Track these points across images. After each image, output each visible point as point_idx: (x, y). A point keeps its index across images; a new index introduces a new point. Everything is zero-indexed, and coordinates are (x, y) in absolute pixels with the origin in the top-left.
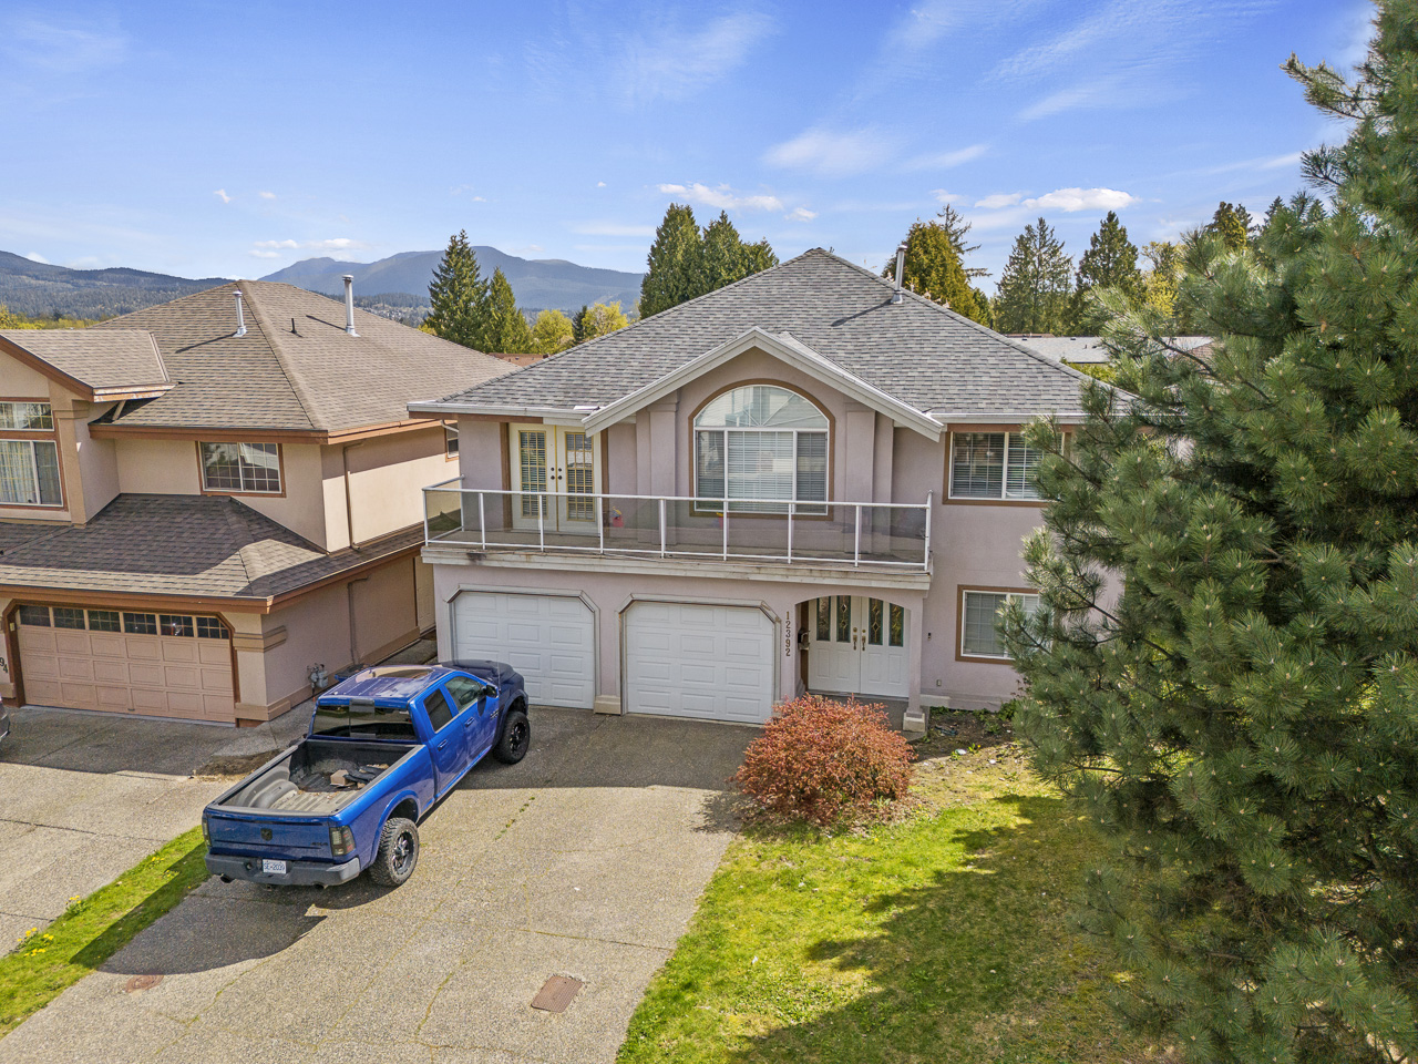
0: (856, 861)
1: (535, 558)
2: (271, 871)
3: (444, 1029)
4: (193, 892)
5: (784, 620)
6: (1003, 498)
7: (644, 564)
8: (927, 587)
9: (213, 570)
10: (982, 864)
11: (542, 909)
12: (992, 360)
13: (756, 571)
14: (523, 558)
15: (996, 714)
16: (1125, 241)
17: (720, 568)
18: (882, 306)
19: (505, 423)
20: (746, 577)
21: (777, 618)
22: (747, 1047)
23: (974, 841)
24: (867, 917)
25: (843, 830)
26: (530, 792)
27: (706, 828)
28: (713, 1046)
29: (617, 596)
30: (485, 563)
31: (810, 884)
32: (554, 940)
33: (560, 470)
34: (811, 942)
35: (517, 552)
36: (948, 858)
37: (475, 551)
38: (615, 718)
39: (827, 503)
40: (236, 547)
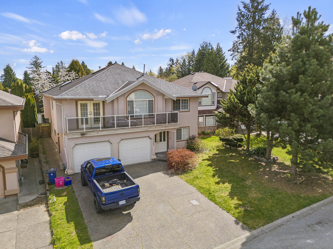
0: (200, 173)
1: (99, 133)
2: (122, 204)
4: (85, 222)
5: (153, 138)
6: (181, 111)
7: (126, 130)
10: (215, 168)
11: (168, 195)
13: (150, 128)
14: (96, 133)
17: (142, 129)
18: (141, 76)
19: (76, 101)
20: (147, 130)
21: (151, 138)
22: (229, 196)
23: (210, 166)
24: (215, 178)
25: (191, 170)
27: (170, 177)
28: (226, 198)
29: (117, 139)
30: (86, 136)
31: (200, 177)
33: (92, 112)
34: (214, 183)
35: (95, 132)
36: (211, 169)
37: (83, 133)
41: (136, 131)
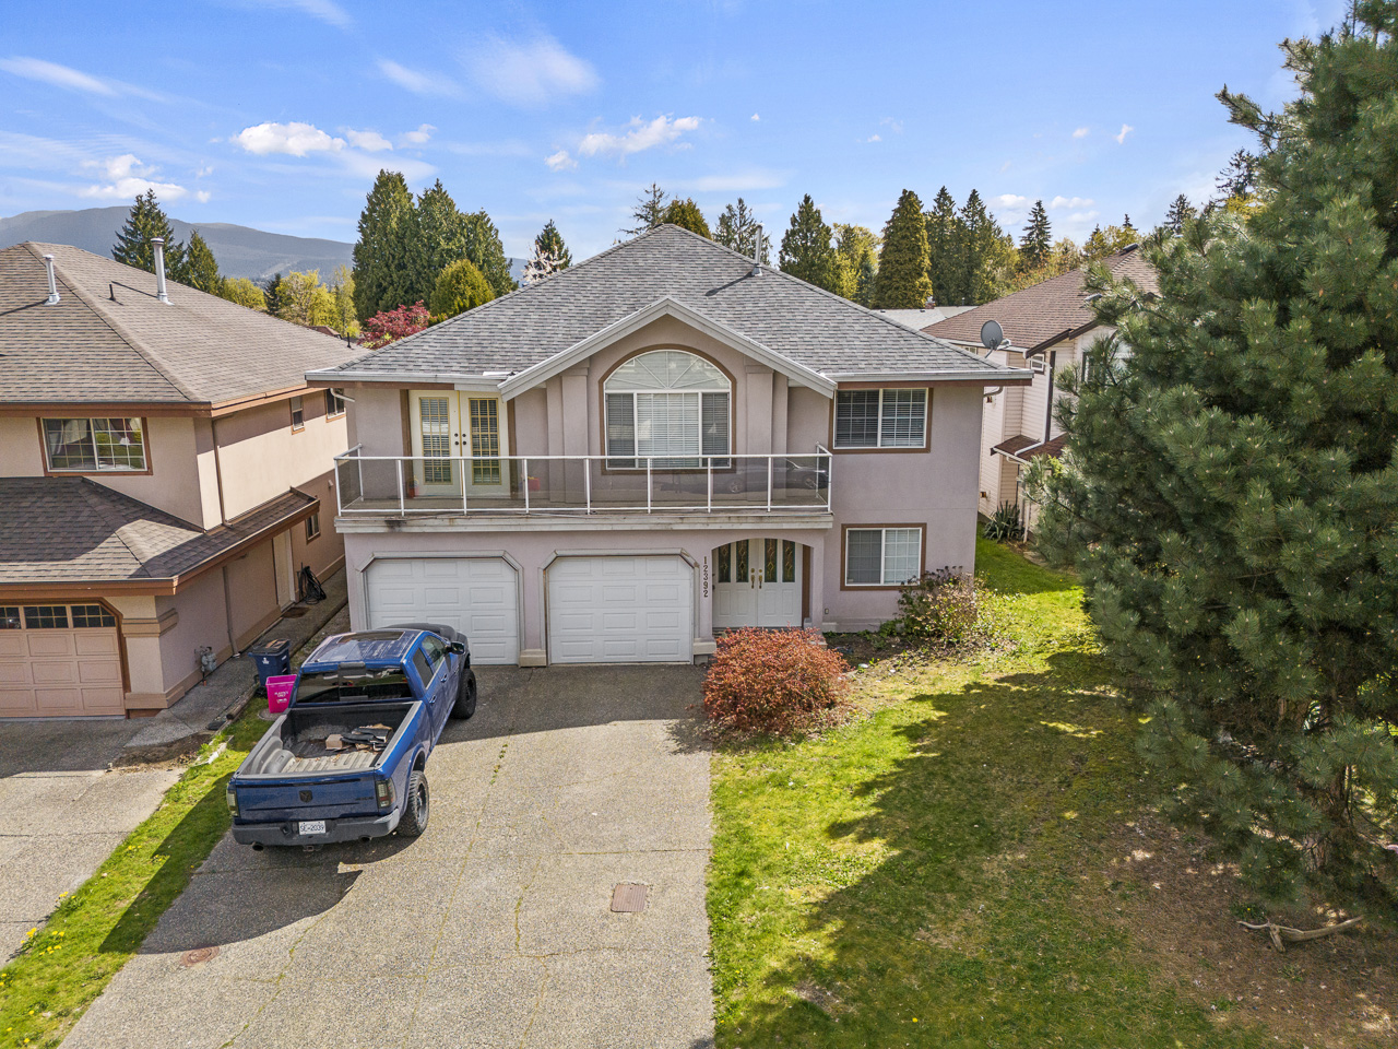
0: (826, 759)
1: (459, 522)
2: (309, 832)
3: (541, 942)
4: (197, 871)
5: (702, 564)
6: (879, 446)
7: (571, 521)
8: (830, 526)
9: (91, 554)
10: (927, 749)
11: (572, 834)
12: (857, 327)
13: (680, 521)
14: (447, 522)
15: (875, 633)
16: (820, 222)
17: (645, 521)
18: (745, 278)
19: (404, 391)
20: (669, 527)
21: (696, 563)
22: (815, 910)
23: (913, 732)
24: (858, 801)
25: (800, 738)
26: (501, 740)
27: (681, 751)
28: (789, 914)
29: (540, 554)
30: (405, 529)
31: (797, 782)
32: (597, 857)
33: (464, 435)
34: (825, 826)
35: (440, 517)
36: (900, 748)
37: (394, 518)
38: (542, 670)
39: (730, 456)
40: (110, 530)
41: (616, 528)
